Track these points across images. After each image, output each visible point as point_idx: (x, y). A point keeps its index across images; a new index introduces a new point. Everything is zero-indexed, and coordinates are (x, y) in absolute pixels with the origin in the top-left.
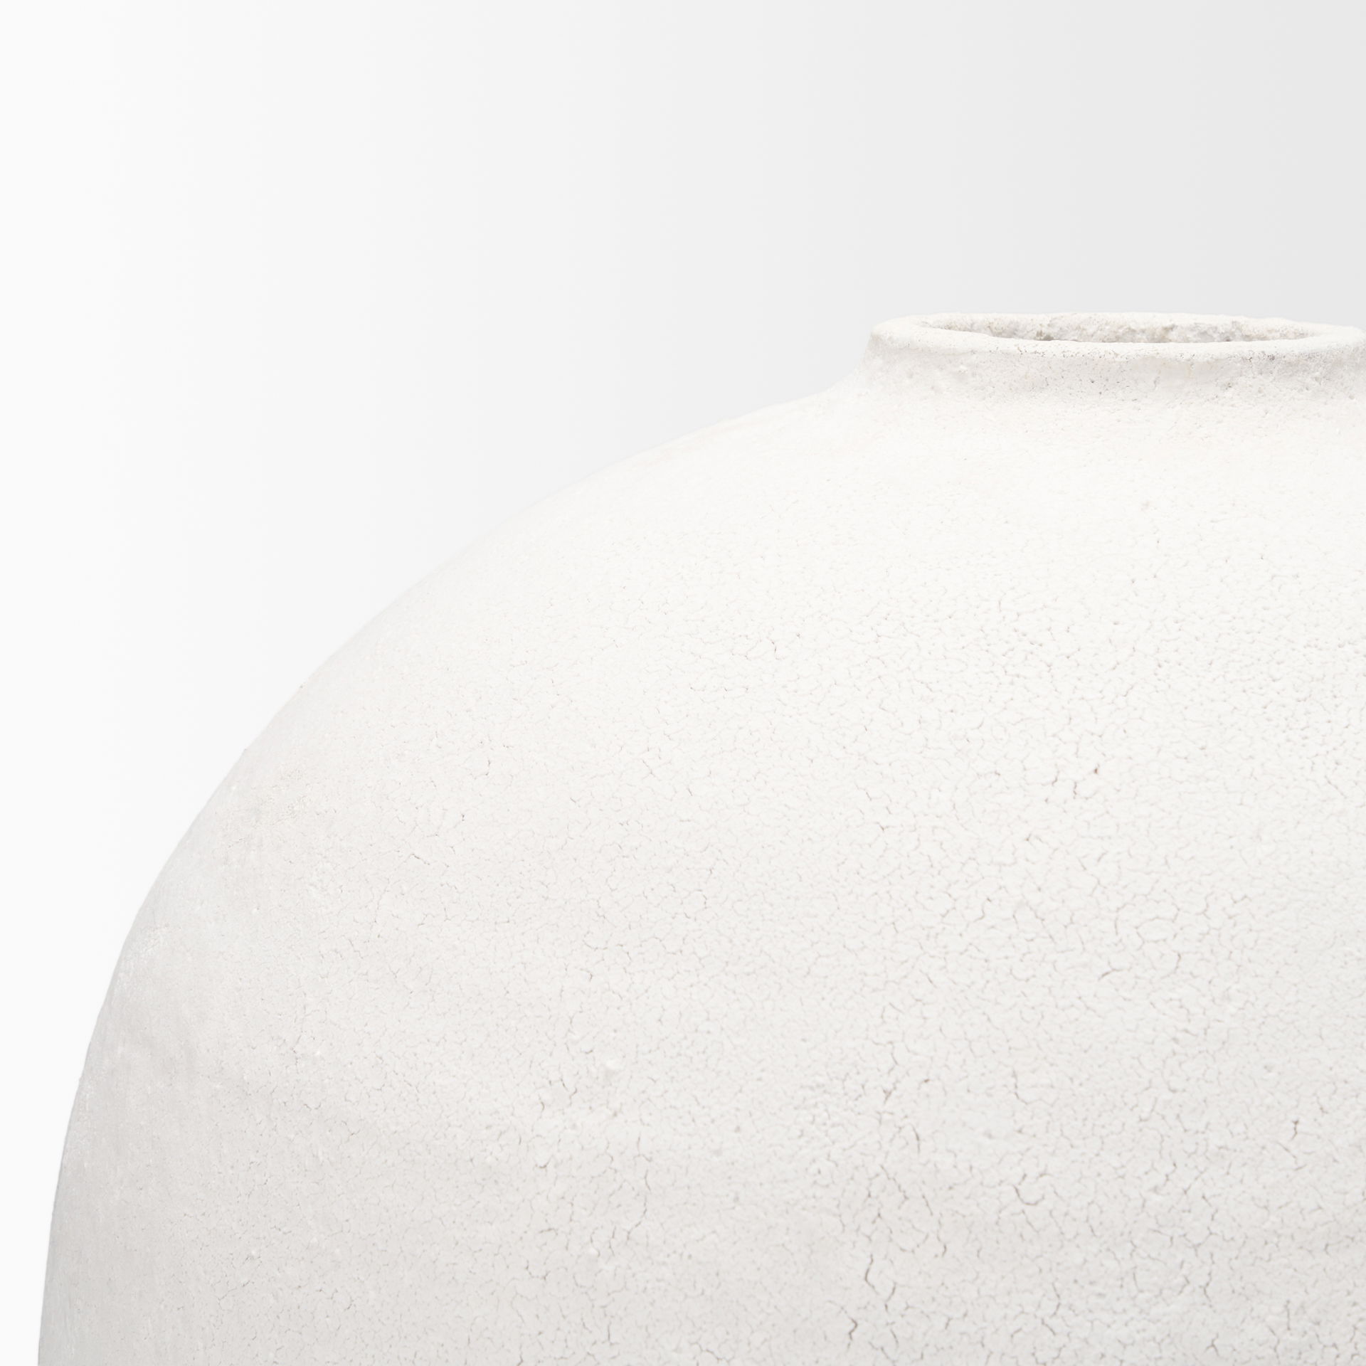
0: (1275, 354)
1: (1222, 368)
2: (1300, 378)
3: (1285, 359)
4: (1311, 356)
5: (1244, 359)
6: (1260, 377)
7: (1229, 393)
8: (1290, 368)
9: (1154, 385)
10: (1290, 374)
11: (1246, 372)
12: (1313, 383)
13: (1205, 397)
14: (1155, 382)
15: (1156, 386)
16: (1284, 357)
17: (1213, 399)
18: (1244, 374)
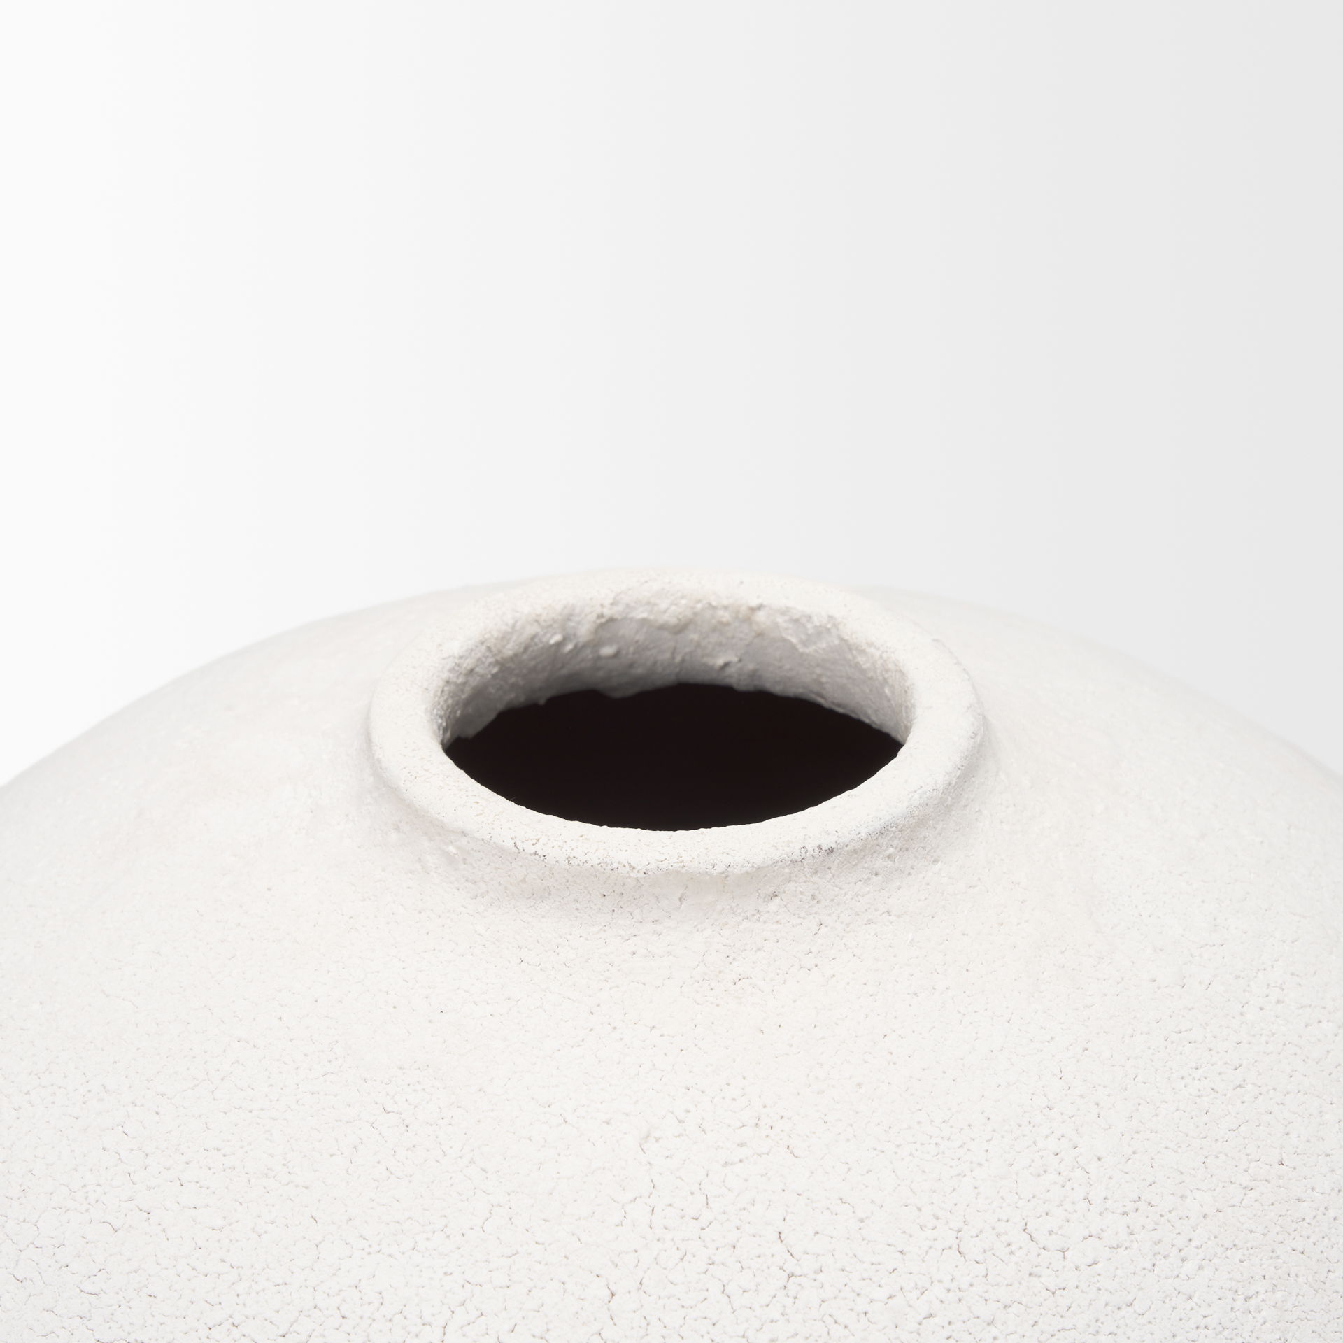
0: (834, 846)
1: (765, 876)
2: (866, 865)
3: (848, 848)
4: (883, 832)
5: (794, 862)
6: (815, 878)
7: (774, 905)
8: (856, 856)
9: (679, 903)
10: (854, 863)
11: (796, 876)
12: (885, 864)
13: (742, 914)
14: (680, 899)
15: (681, 904)
16: (847, 846)
17: (753, 915)
18: (794, 878)
